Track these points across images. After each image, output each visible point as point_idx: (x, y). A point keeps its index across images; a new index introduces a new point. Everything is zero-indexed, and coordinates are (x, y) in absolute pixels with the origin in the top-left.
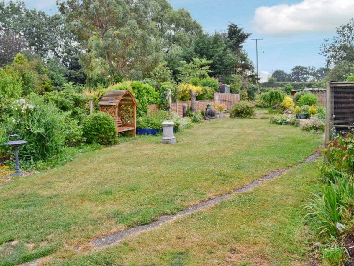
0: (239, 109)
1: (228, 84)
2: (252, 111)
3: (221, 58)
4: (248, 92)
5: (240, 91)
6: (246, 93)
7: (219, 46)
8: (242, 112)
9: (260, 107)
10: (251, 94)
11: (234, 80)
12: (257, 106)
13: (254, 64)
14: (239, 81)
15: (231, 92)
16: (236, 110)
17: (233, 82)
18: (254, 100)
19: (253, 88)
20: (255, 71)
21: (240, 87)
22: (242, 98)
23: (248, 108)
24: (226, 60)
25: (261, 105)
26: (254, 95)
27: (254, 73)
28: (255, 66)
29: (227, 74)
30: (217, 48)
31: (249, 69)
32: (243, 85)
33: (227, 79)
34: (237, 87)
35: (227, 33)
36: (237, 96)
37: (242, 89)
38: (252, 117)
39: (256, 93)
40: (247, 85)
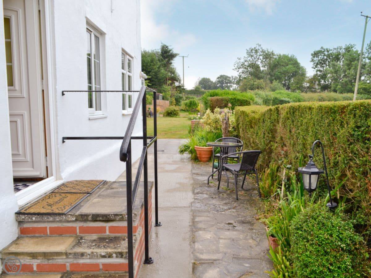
0: (169, 111)
1: (161, 93)
2: (178, 113)
3: (156, 74)
4: (176, 99)
5: (170, 98)
6: (174, 100)
7: (155, 65)
8: (171, 113)
9: (184, 110)
10: (178, 101)
11: (166, 90)
12: (182, 110)
13: (181, 77)
14: (169, 91)
15: (163, 99)
16: (167, 112)
17: (165, 91)
18: (180, 106)
19: (179, 96)
20: (182, 82)
21: (169, 96)
22: (171, 103)
23: (175, 110)
24: (160, 76)
25: (185, 109)
26: (180, 102)
27: (181, 84)
28: (182, 79)
29: (160, 85)
30: (153, 66)
31: (177, 81)
32: (172, 94)
33: (160, 89)
34: (167, 96)
35: (160, 52)
36: (167, 102)
37: (171, 97)
38: (177, 116)
39: (181, 100)
40: (175, 94)
